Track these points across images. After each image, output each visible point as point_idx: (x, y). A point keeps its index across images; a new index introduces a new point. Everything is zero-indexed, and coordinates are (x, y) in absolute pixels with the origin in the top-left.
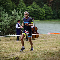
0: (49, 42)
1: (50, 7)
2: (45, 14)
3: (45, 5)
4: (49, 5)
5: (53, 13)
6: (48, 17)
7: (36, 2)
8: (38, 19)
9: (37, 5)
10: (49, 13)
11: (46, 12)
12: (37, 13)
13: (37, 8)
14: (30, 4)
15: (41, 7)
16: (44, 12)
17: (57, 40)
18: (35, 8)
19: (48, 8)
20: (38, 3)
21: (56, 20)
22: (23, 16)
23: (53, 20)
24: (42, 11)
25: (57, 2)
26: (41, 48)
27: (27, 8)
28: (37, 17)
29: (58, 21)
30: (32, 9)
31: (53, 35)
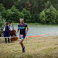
0: (27, 44)
1: (29, 11)
2: (24, 18)
3: (24, 9)
4: (28, 9)
5: (32, 16)
6: (27, 20)
7: (15, 6)
8: (18, 22)
9: (16, 9)
10: (28, 17)
11: (25, 15)
12: (16, 16)
13: (16, 12)
14: (10, 8)
15: (20, 10)
16: (23, 16)
17: (35, 43)
18: (14, 12)
19: (27, 12)
20: (17, 7)
21: (34, 24)
22: (2, 20)
23: (31, 23)
24: (22, 15)
25: (35, 6)
26: (19, 50)
27: (7, 12)
28: (16, 21)
29: (37, 24)
30: (12, 12)
31: (32, 38)
